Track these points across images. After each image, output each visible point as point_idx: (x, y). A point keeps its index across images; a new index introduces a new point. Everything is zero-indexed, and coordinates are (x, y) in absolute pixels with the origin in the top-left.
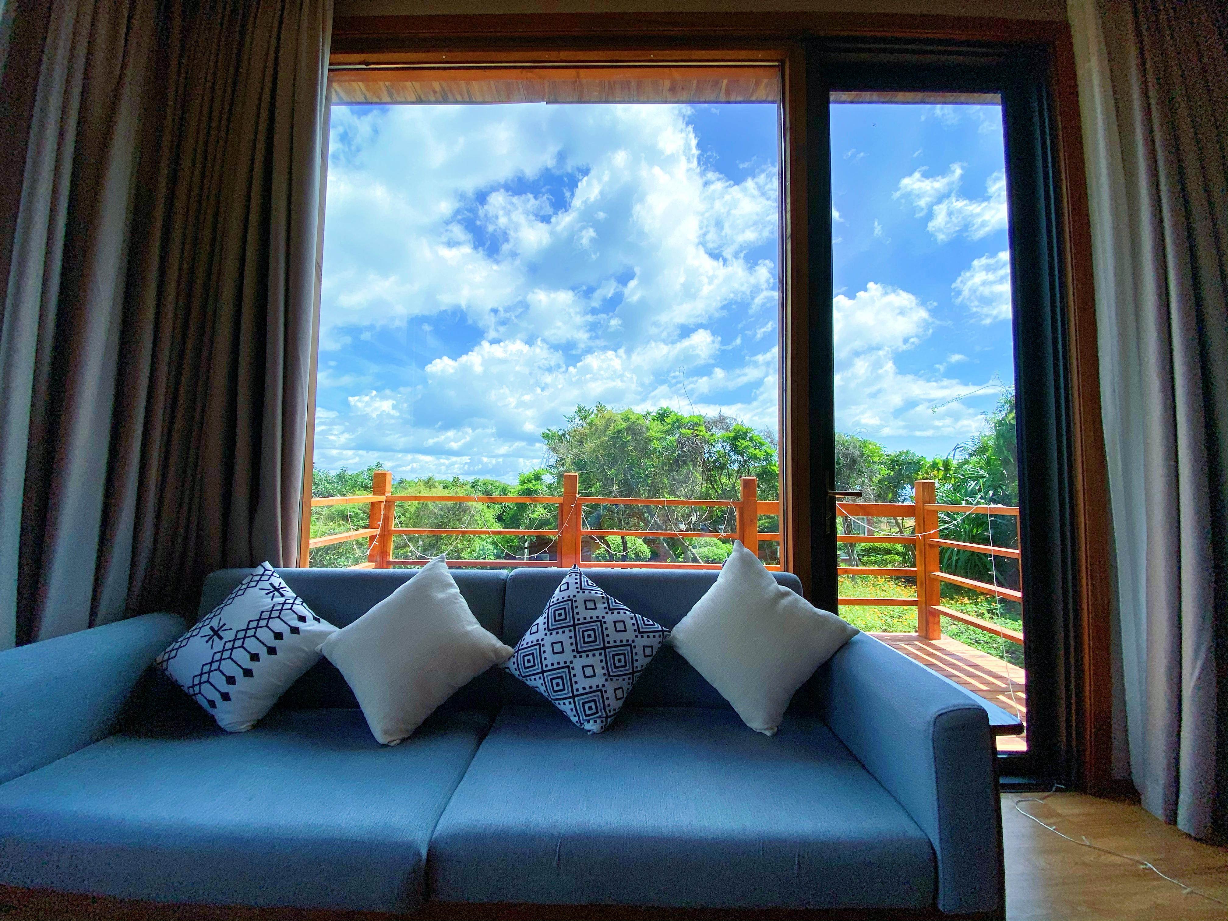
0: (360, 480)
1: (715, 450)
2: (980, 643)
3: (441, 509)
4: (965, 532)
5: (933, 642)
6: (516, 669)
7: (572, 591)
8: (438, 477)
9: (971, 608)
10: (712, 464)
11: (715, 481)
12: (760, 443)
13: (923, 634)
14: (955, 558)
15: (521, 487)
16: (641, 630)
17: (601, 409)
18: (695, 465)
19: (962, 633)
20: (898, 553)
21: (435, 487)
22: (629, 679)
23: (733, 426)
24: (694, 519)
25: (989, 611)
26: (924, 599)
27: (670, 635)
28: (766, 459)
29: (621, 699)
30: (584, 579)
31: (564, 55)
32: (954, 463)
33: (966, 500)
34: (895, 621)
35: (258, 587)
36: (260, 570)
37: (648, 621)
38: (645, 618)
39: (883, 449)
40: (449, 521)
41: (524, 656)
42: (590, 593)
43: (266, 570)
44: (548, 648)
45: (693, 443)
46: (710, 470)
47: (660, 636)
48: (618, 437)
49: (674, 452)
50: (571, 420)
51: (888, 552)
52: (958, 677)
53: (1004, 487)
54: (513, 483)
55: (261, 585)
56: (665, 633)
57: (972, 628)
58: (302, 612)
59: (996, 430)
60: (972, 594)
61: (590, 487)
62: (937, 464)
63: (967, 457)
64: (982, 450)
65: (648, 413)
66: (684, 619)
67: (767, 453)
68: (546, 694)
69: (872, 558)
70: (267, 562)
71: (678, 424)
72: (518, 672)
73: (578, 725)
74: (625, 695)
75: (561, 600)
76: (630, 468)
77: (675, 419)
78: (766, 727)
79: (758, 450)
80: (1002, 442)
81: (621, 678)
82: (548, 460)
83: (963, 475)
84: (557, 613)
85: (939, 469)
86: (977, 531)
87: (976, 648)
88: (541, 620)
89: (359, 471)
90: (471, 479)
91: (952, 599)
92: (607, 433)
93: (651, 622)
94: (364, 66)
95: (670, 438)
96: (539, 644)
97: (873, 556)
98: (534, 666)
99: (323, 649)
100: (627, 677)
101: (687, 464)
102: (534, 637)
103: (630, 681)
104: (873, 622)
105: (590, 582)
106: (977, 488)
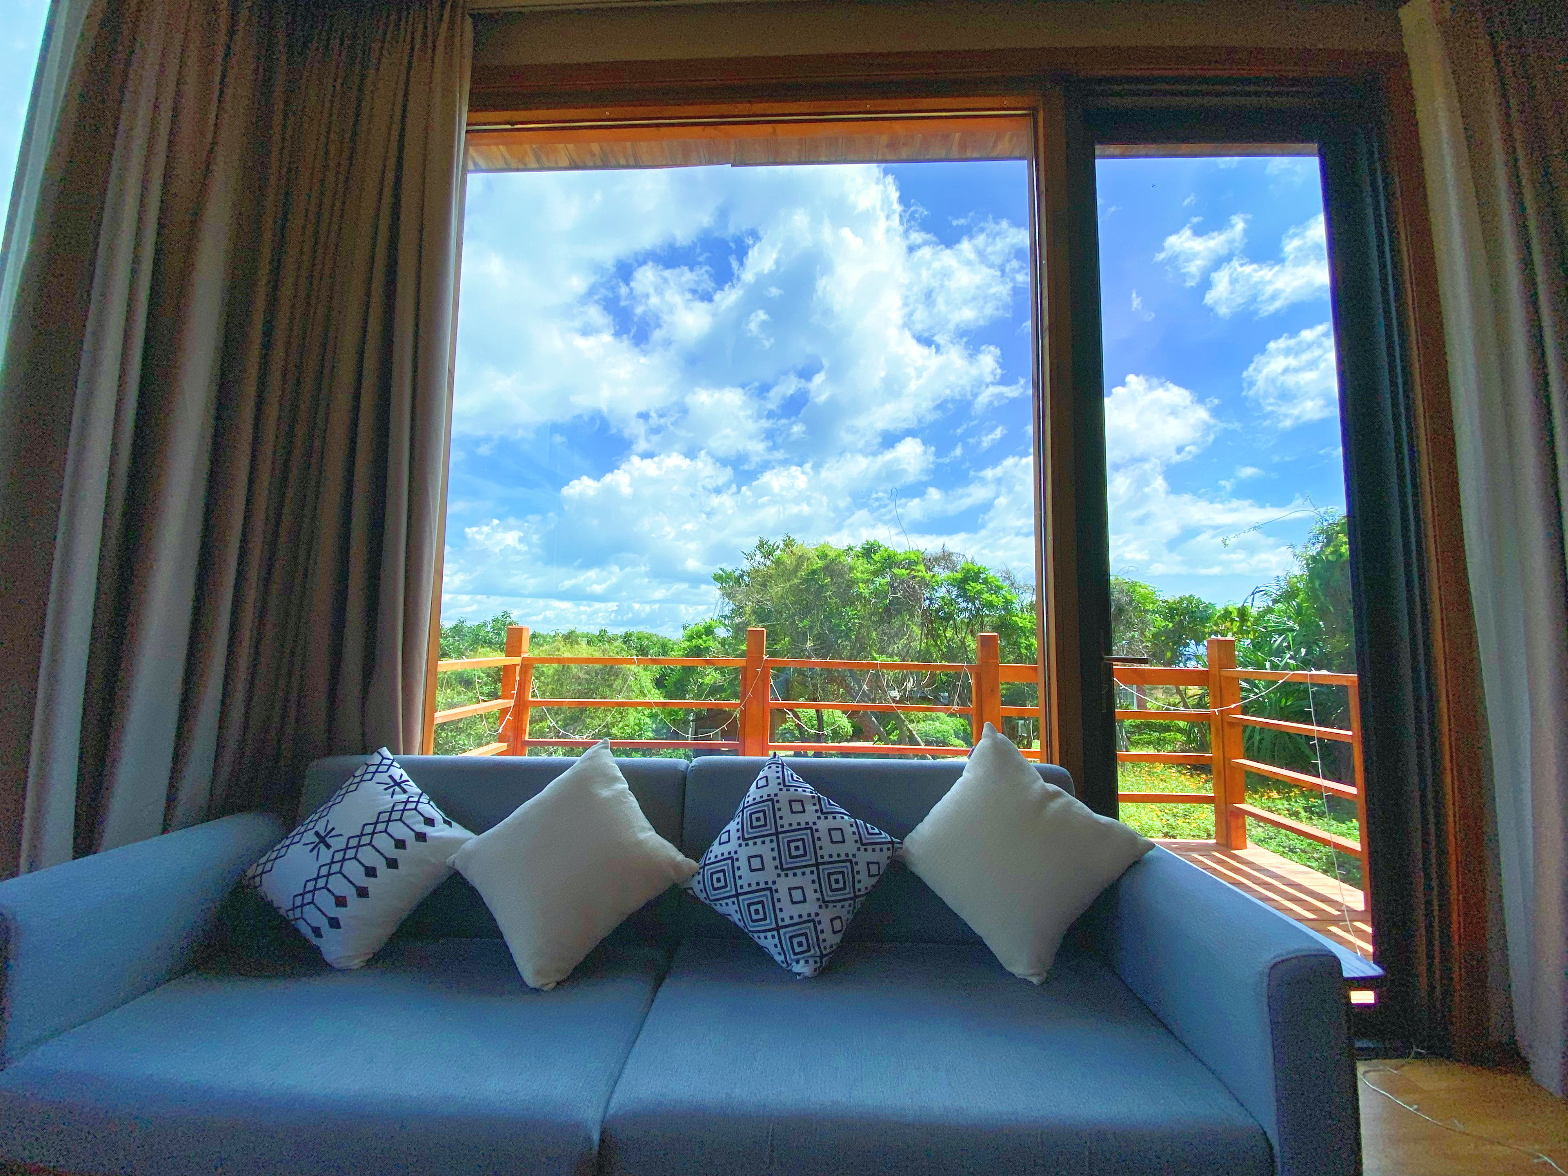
0: (482, 633)
1: (937, 595)
2: (1296, 853)
3: (587, 673)
4: (1271, 704)
5: (1237, 852)
6: (701, 891)
7: (773, 788)
8: (581, 629)
9: (1283, 805)
10: (934, 614)
11: (939, 636)
12: (997, 586)
13: (1223, 841)
14: (1257, 737)
15: (688, 644)
16: (864, 841)
17: (789, 543)
18: (912, 616)
19: (1271, 838)
20: (1179, 730)
21: (578, 644)
22: (850, 905)
23: (961, 564)
24: (910, 685)
25: (1306, 809)
26: (1222, 794)
27: (901, 848)
28: (1005, 608)
29: (839, 931)
30: (788, 772)
31: (758, 108)
32: (1253, 612)
33: (1271, 661)
34: (1180, 822)
35: (375, 780)
36: (377, 759)
37: (873, 829)
38: (868, 825)
39: (1158, 594)
40: (597, 688)
41: (712, 874)
42: (796, 790)
43: (384, 758)
44: (743, 863)
45: (909, 587)
46: (932, 622)
47: (889, 849)
48: (813, 579)
49: (886, 597)
50: (751, 556)
51: (1167, 729)
52: (1274, 900)
53: (1321, 644)
54: (675, 635)
55: (379, 777)
56: (896, 845)
57: (1283, 831)
58: (429, 813)
59: (1309, 570)
60: (1284, 787)
61: (775, 644)
62: (1231, 613)
63: (1271, 604)
64: (1289, 595)
65: (850, 549)
66: (920, 827)
67: (1007, 599)
68: (741, 924)
69: (1145, 736)
70: (385, 749)
71: (890, 562)
72: (704, 895)
73: (784, 965)
74: (845, 927)
75: (758, 800)
76: (828, 618)
77: (885, 555)
78: (1033, 971)
79: (994, 596)
80: (1317, 584)
81: (839, 905)
82: (722, 609)
83: (1265, 628)
84: (754, 816)
85: (1232, 620)
86: (1286, 703)
87: (1291, 859)
88: (733, 826)
89: (480, 622)
90: (621, 631)
91: (1256, 792)
92: (799, 574)
93: (877, 831)
94: (509, 127)
95: (879, 580)
96: (732, 858)
97: (1146, 734)
98: (726, 886)
99: (456, 861)
100: (846, 903)
101: (901, 613)
102: (725, 849)
103: (851, 908)
104: (1150, 823)
105: (795, 776)
106: (1285, 644)
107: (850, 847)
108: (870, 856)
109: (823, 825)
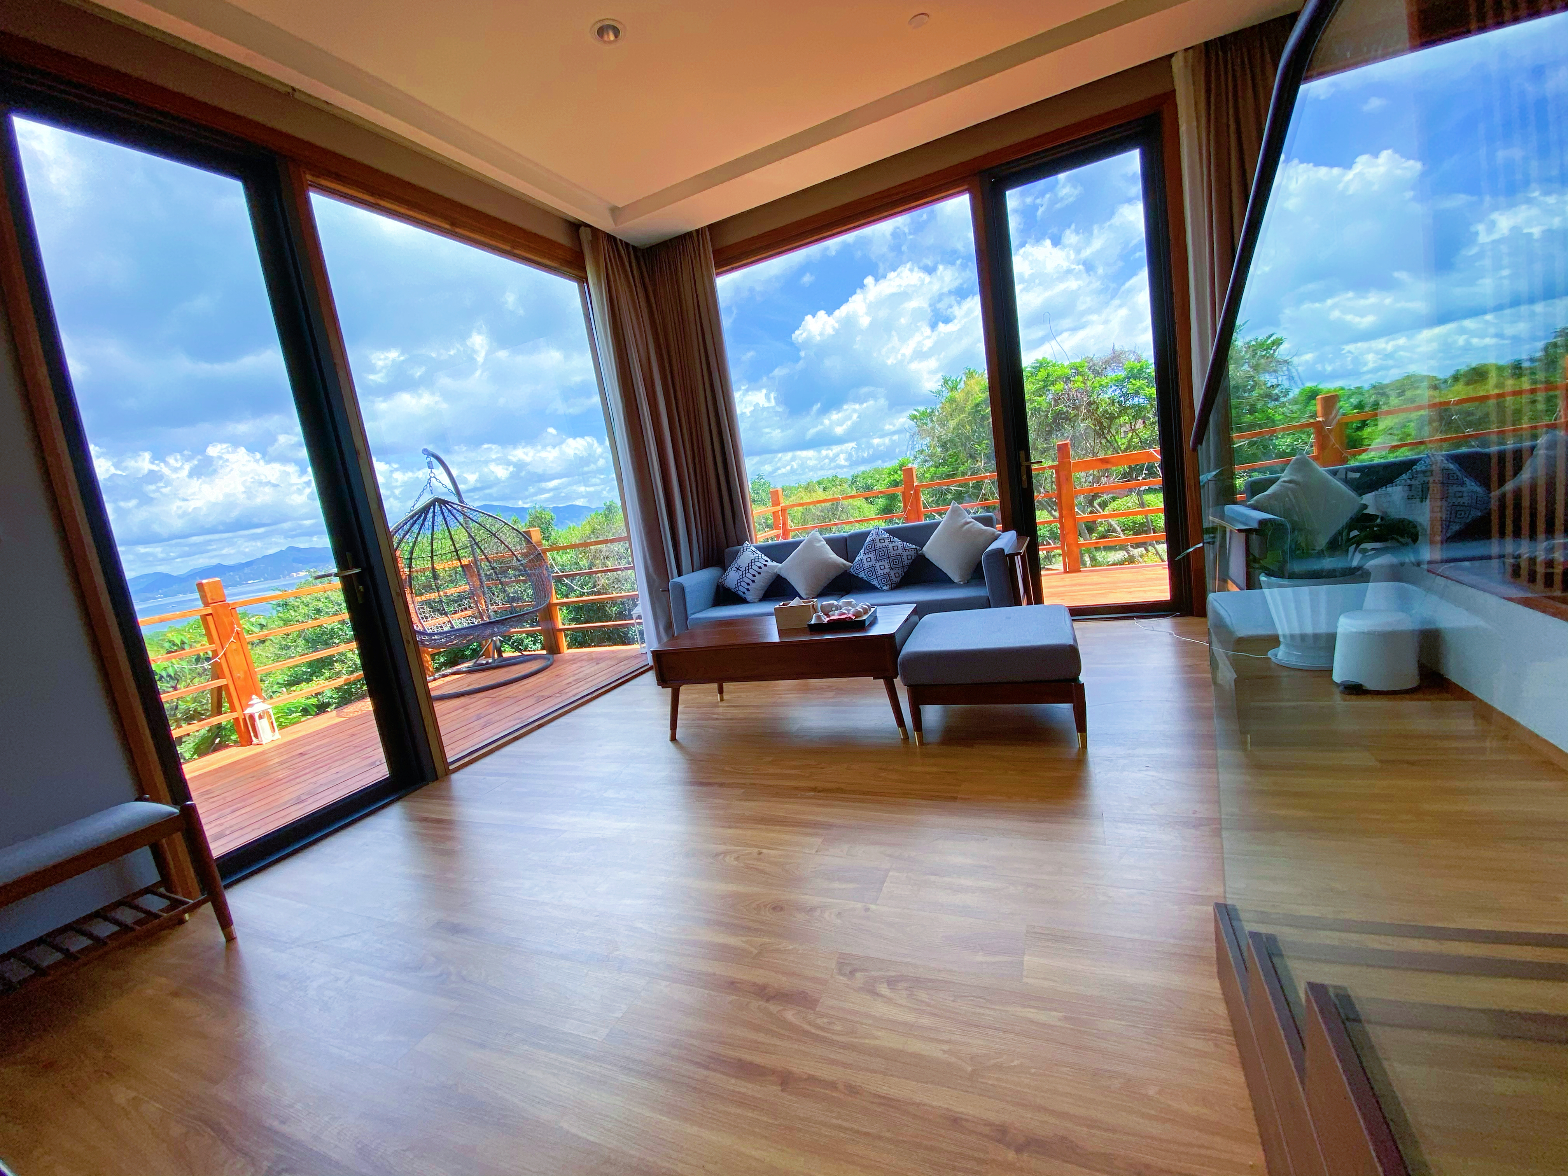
6: (853, 570)
7: (875, 537)
16: (906, 549)
27: (920, 549)
30: (881, 531)
35: (747, 551)
36: (745, 546)
38: (909, 544)
41: (856, 565)
42: (883, 536)
44: (865, 561)
47: (915, 550)
58: (765, 559)
66: (927, 542)
68: (865, 578)
70: (747, 543)
74: (900, 575)
75: (870, 541)
81: (897, 569)
84: (869, 546)
88: (862, 551)
93: (912, 545)
96: (862, 560)
98: (861, 569)
99: (777, 571)
100: (900, 568)
102: (860, 558)
103: (902, 570)
105: (884, 532)
107: (900, 551)
108: (908, 553)
109: (891, 545)
